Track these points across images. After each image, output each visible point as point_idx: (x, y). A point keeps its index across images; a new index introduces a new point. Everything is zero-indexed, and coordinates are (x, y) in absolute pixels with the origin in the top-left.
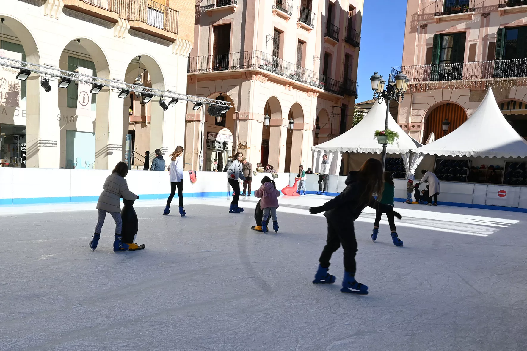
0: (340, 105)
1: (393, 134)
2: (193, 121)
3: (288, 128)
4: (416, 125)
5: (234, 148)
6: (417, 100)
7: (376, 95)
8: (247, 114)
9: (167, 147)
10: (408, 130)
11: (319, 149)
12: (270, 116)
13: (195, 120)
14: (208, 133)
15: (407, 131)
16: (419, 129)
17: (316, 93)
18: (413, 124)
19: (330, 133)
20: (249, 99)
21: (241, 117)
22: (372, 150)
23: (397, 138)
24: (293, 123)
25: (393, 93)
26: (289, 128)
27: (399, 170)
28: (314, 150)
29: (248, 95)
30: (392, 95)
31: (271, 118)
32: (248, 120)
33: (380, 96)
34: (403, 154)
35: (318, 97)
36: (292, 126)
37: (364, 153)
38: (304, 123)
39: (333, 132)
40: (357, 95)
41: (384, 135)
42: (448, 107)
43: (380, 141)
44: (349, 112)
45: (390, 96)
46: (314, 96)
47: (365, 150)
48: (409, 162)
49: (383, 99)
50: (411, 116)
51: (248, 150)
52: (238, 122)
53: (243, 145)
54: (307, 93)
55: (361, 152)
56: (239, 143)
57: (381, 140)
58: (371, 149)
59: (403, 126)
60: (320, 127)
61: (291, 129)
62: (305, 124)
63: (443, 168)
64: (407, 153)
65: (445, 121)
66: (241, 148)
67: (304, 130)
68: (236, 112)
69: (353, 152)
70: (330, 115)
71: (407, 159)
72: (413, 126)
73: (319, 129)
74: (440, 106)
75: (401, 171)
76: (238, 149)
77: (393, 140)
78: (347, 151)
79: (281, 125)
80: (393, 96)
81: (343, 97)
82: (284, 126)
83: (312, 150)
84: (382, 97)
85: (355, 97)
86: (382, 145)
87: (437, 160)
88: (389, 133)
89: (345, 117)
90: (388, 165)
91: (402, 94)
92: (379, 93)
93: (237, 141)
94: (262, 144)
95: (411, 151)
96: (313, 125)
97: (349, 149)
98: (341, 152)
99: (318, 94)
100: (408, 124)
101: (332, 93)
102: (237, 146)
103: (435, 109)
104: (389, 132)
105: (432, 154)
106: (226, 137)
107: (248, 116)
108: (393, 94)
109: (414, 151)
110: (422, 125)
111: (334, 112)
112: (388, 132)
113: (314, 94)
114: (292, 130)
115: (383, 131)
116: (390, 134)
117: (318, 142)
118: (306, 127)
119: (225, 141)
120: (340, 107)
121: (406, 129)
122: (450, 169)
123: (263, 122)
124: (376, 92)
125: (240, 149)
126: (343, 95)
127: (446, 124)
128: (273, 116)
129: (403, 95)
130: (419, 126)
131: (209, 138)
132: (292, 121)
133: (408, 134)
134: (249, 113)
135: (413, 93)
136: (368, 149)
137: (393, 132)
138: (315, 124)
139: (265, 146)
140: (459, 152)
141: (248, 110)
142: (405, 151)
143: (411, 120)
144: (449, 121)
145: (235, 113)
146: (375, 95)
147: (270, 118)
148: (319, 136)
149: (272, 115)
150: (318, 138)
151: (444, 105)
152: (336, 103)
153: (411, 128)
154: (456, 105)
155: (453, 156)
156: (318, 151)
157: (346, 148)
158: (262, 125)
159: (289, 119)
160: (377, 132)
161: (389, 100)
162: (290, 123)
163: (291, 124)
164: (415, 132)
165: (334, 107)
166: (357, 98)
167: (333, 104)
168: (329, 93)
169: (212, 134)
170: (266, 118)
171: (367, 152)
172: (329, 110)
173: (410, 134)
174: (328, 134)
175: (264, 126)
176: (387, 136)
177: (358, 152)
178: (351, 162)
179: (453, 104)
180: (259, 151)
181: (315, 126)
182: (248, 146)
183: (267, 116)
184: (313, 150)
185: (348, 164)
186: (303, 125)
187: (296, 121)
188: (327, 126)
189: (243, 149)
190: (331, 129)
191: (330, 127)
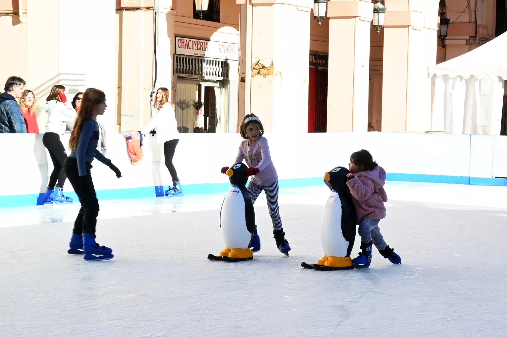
2: (138, 9)
3: (372, 23)
5: (242, 75)
9: (83, 75)
11: (443, 73)
13: (142, 6)
14: (177, 38)
19: (474, 35)
24: (383, 11)
26: (375, 23)
28: (435, 75)
32: (274, 4)
36: (381, 19)
38: (411, 10)
39: (480, 31)
51: (276, 79)
52: (250, 9)
53: (263, 67)
56: (255, 61)
60: (449, 20)
61: (381, 26)
62: (412, 12)
66: (258, 73)
67: (411, 28)
73: (446, 26)
76: (252, 76)
79: (355, 17)
82: (362, 19)
83: (429, 75)
93: (249, 58)
94: (311, 63)
102: (250, 70)
106: (223, 47)
114: (382, 28)
117: (445, 57)
118: (415, 20)
119: (227, 59)
123: (310, 10)
125: (257, 76)
131: (180, 51)
139: (320, 68)
148: (447, 42)
150: (444, 46)
158: (308, 15)
162: (376, 11)
163: (378, 13)
169: (188, 40)
170: (317, 1)
174: (468, 37)
175: (314, 19)
180: (305, 81)
182: (276, 69)
184: (432, 75)
186: (408, 15)
187: (390, 6)
188: (465, 18)
189: (265, 76)
190: (475, 25)
191: (473, 20)
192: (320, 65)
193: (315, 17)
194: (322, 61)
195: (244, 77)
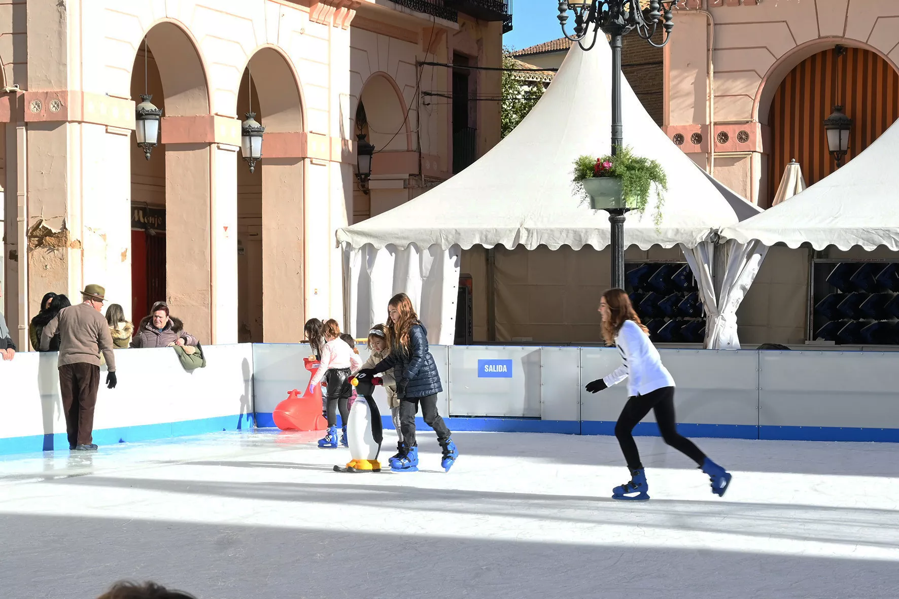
0: (444, 55)
1: (642, 169)
3: (240, 153)
4: (732, 132)
5: (11, 248)
6: (728, 37)
7: (570, 15)
8: (60, 100)
10: (706, 151)
11: (364, 241)
12: (160, 105)
15: (701, 159)
16: (743, 146)
17: (344, 10)
18: (721, 129)
19: (417, 172)
20: (61, 35)
21: (32, 112)
22: (571, 235)
23: (660, 186)
24: (259, 132)
25: (631, 7)
26: (246, 154)
27: (683, 312)
28: (348, 244)
29: (57, 19)
30: (627, 16)
31: (164, 115)
32: (63, 122)
33: (585, 18)
34: (690, 246)
35: (355, 25)
36: (257, 146)
37: (542, 248)
38: (307, 130)
39: (426, 165)
40: (509, 18)
41: (613, 175)
42: (840, 59)
43: (598, 199)
44: (484, 84)
45: (621, 21)
46: (339, 21)
47: (546, 236)
48: (714, 277)
49: (595, 30)
50: (712, 96)
51: (73, 255)
52: (22, 132)
53: (49, 233)
54: (308, 9)
55: (532, 246)
56: (33, 223)
57: (603, 194)
58: (568, 230)
59: (688, 138)
60: (373, 147)
61: (256, 159)
62: (310, 136)
63: (840, 297)
64: (702, 244)
65: (836, 115)
66: (40, 244)
67: (307, 161)
68: (8, 89)
69: (499, 247)
70: (409, 96)
71: (706, 266)
72: (724, 137)
73: (368, 157)
74: (813, 57)
75: (691, 316)
76: (29, 249)
77: (643, 192)
78: (477, 242)
79: (210, 144)
80: (631, 20)
81: (456, 26)
82: (222, 146)
83: (339, 242)
84: (592, 26)
85: (501, 24)
86: (608, 215)
87: (815, 263)
88: (630, 168)
89: (470, 104)
90: (640, 291)
91: (666, 12)
92: (579, 10)
93: (23, 217)
94: (134, 223)
95: (716, 234)
96: (343, 139)
97: (485, 234)
98: (455, 249)
99: (353, 13)
100: (705, 128)
101: (407, 10)
102: (26, 239)
103: (794, 71)
104: (626, 162)
105: (794, 244)
107: (65, 108)
108: (631, 12)
109: (727, 234)
110: (754, 133)
111: (424, 87)
112: (622, 163)
113: (336, 15)
114: (259, 162)
115: (608, 160)
116: (633, 168)
117: (369, 210)
118: (315, 147)
120: (446, 65)
121: (697, 148)
122: (863, 298)
123: (129, 133)
124: (569, 5)
125: (39, 249)
126: (452, 17)
127: (840, 125)
128: (175, 107)
129: (670, 15)
130: (743, 137)
132: (254, 124)
133: (708, 168)
134: (64, 94)
135: (711, 9)
136: (557, 234)
137: (641, 162)
138: (347, 136)
139: (153, 232)
140: (887, 233)
141: (62, 79)
142: (694, 234)
143: (713, 115)
144: (848, 114)
145: (5, 93)
146: (565, 14)
147: (160, 115)
148: (371, 185)
149: (167, 102)
150: (367, 192)
151: (824, 53)
152: (430, 48)
153: (716, 145)
154: (866, 52)
155: (869, 248)
156: (363, 248)
157: (472, 232)
158: (127, 141)
159: (243, 114)
160: (585, 165)
161: (619, 38)
162: (247, 133)
163: (250, 136)
164: (732, 161)
165: (420, 64)
166: (510, 28)
167: (417, 52)
168: (399, 7)
170: (141, 116)
171: (554, 246)
172: (405, 77)
173: (712, 170)
174: (406, 176)
175: (138, 148)
176: (620, 176)
177: (521, 247)
178: (502, 286)
179: (856, 50)
180: (124, 255)
181: (350, 142)
182: (73, 234)
183: (149, 106)
184: (344, 245)
185: (491, 293)
186: (302, 139)
187: (270, 124)
188: (400, 143)
189: (52, 249)
190: (417, 155)
191: (414, 147)
192: (153, 226)
193: (139, 145)
194: (156, 219)
195: (16, 251)
